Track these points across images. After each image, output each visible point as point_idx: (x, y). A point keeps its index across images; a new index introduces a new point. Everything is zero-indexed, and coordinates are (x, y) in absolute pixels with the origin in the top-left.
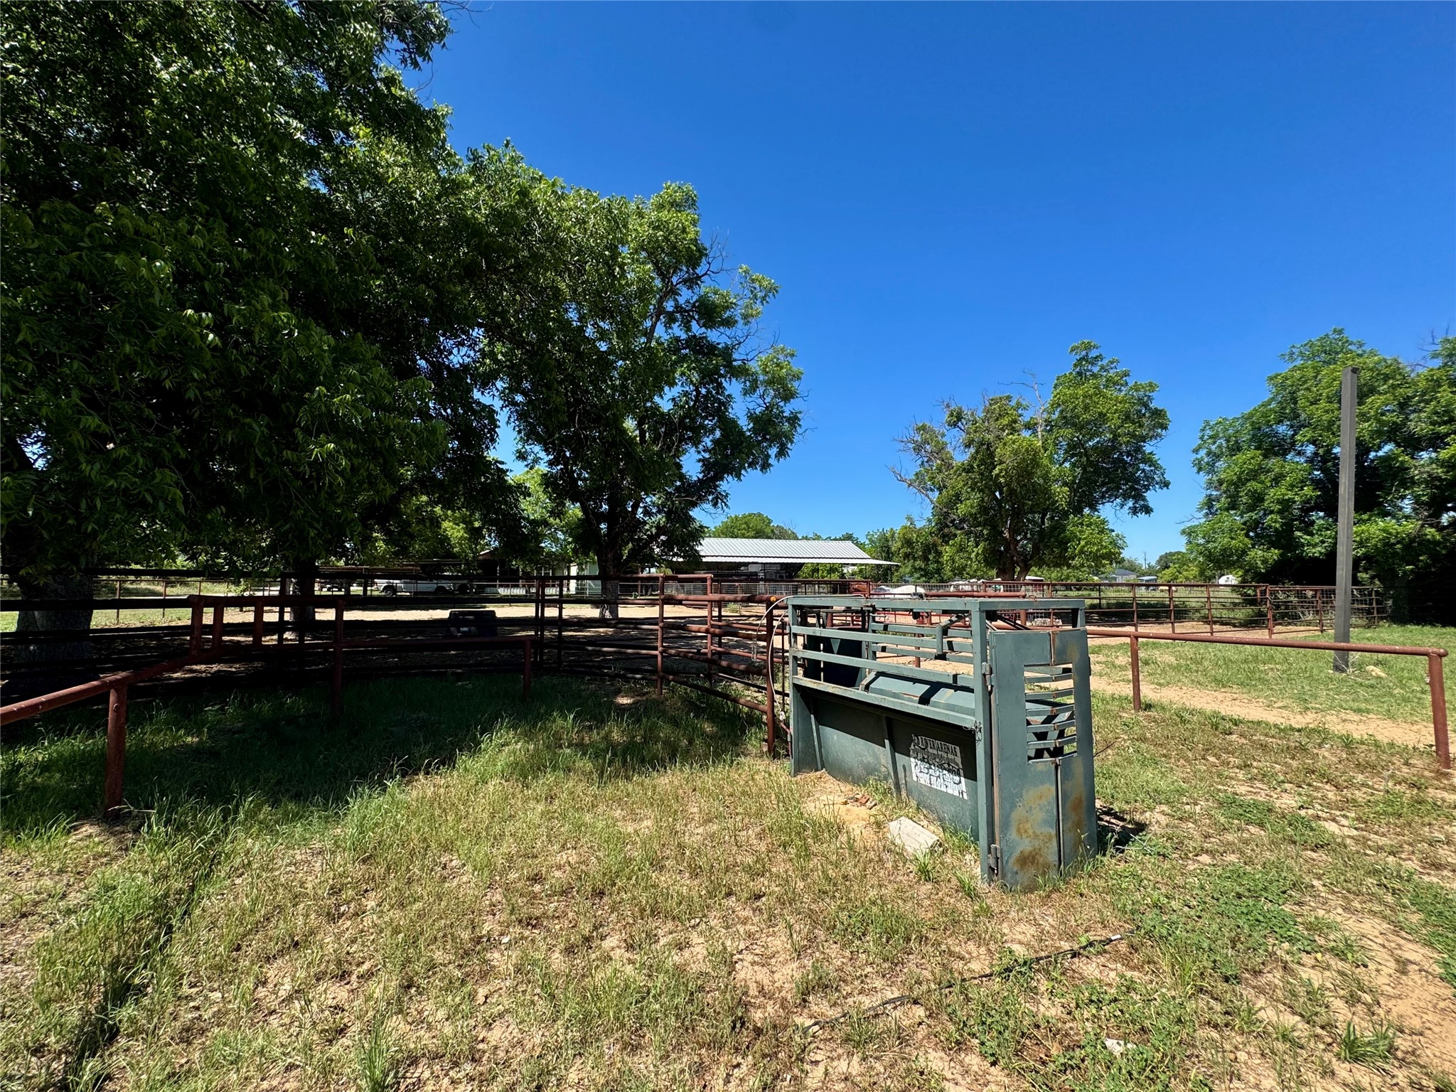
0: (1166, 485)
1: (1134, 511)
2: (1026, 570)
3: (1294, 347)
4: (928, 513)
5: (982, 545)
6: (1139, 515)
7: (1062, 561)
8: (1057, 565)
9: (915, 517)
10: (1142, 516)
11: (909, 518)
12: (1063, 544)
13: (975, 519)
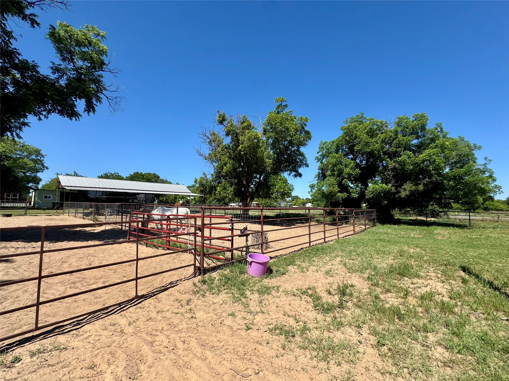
0: (307, 166)
1: (295, 176)
2: (252, 199)
3: (347, 118)
4: (212, 172)
5: (233, 187)
6: (297, 177)
7: (268, 195)
8: (265, 198)
9: (207, 173)
10: (298, 178)
11: (204, 174)
12: (268, 188)
13: (231, 174)
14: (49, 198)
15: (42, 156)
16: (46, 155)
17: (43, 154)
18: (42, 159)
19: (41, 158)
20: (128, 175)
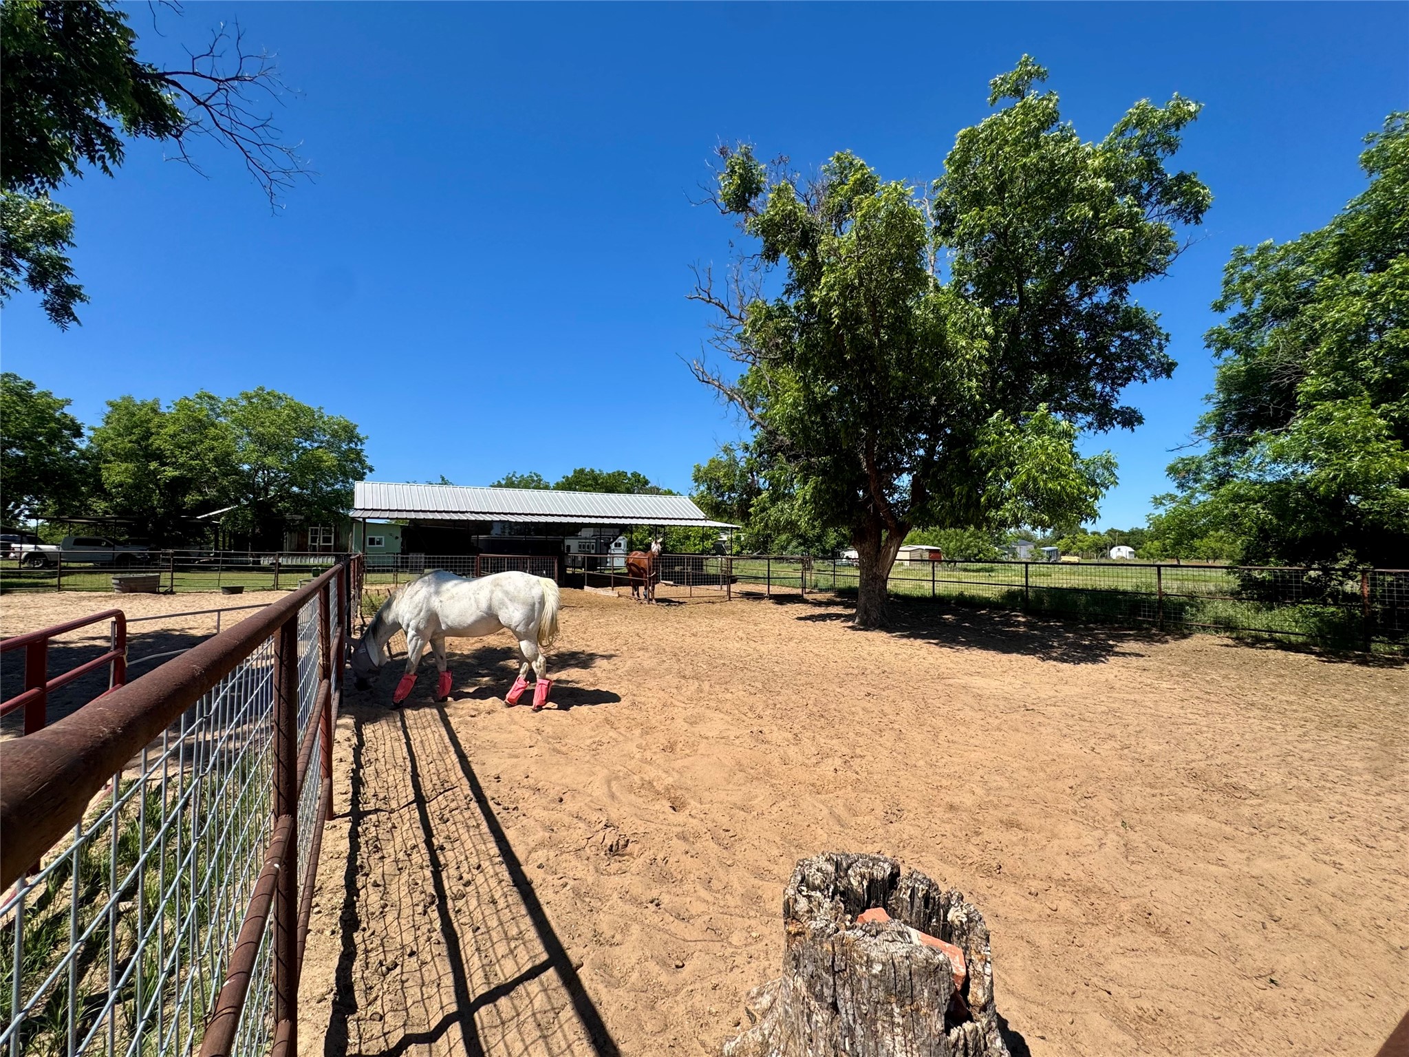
0: (1165, 372)
1: (1101, 423)
2: (900, 535)
5: (812, 482)
8: (962, 524)
10: (1122, 429)
14: (379, 543)
15: (359, 440)
16: (367, 438)
17: (361, 437)
18: (359, 447)
19: (356, 444)
20: (561, 480)
